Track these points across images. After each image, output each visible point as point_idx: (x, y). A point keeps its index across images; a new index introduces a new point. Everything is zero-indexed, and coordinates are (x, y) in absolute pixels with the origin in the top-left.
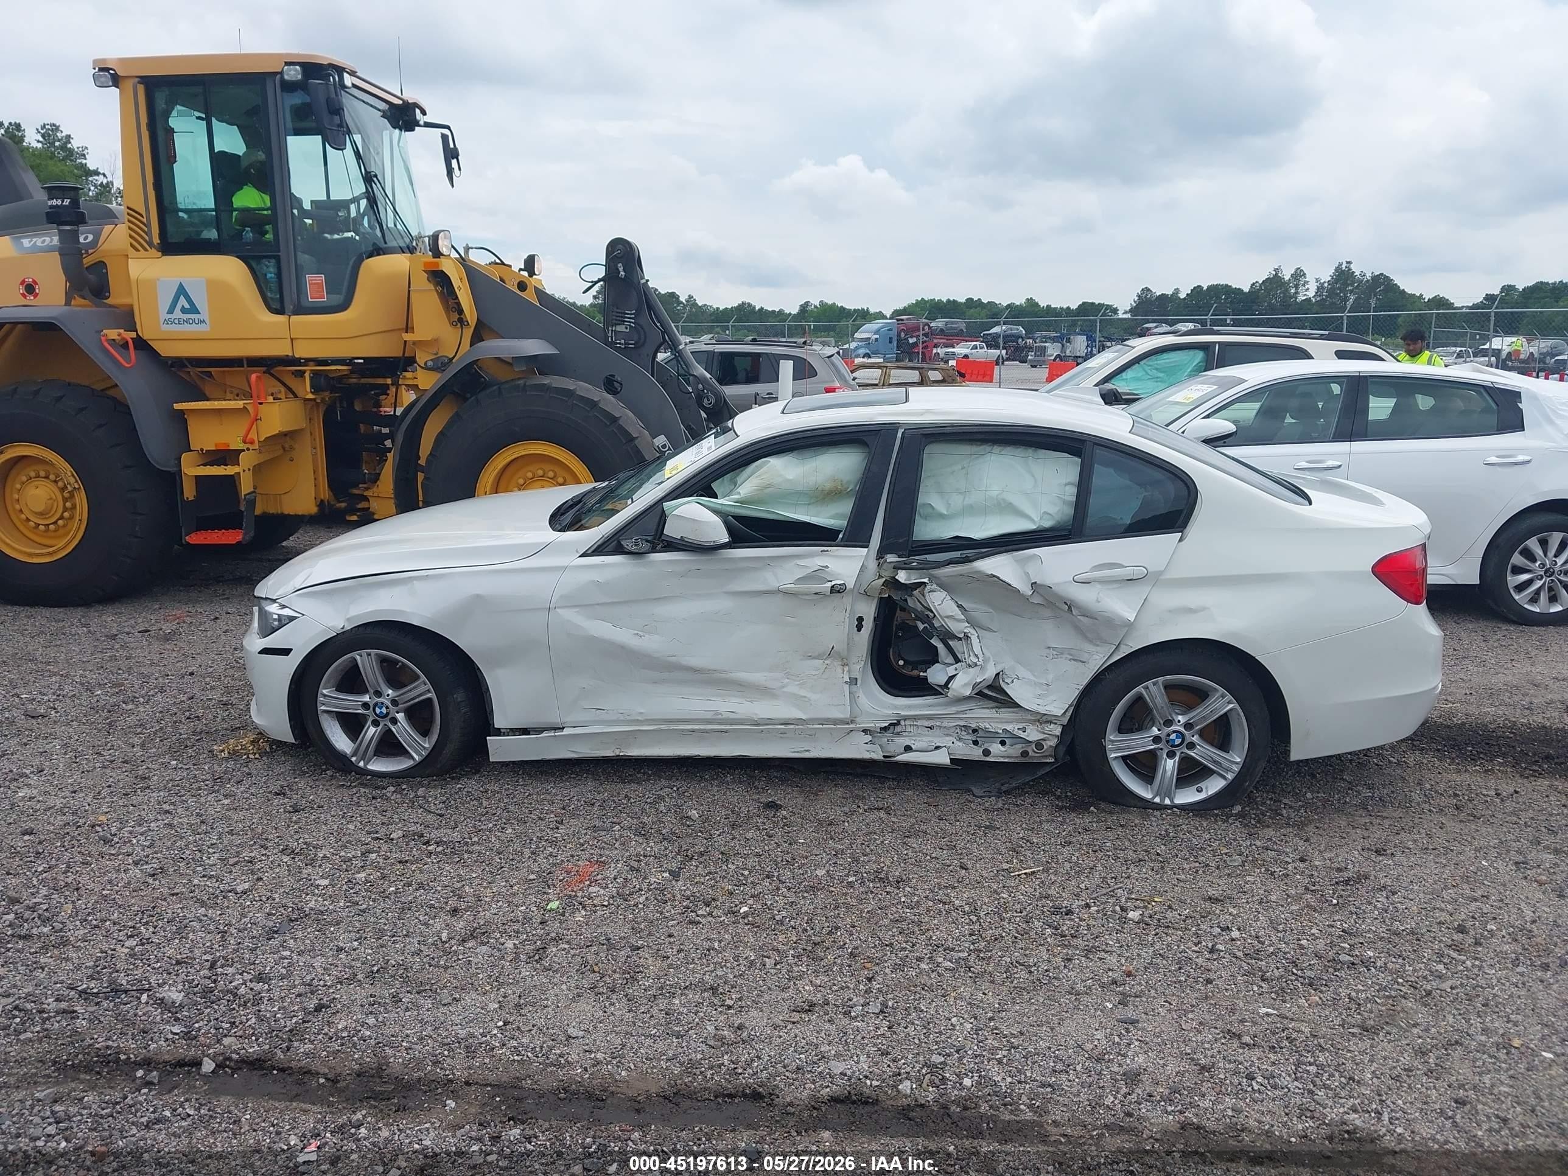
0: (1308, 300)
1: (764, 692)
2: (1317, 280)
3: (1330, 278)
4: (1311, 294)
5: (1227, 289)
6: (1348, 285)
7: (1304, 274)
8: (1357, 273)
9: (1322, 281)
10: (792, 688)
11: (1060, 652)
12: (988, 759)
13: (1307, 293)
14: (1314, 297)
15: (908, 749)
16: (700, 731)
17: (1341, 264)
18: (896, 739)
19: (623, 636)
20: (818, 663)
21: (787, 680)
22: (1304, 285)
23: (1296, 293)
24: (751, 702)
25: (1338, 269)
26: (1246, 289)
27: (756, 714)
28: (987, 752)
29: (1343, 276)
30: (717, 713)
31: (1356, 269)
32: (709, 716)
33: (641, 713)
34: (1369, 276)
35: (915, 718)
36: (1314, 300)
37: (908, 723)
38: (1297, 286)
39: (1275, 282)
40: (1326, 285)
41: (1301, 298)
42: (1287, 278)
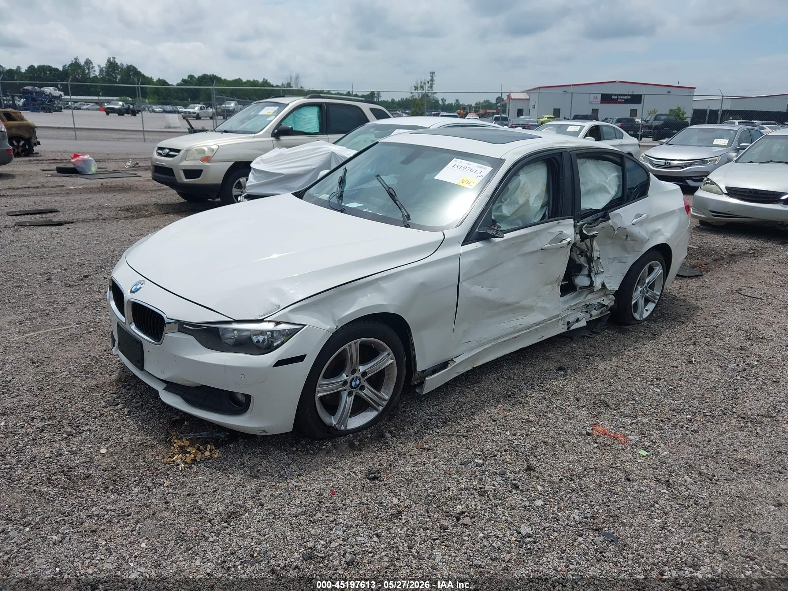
0: (96, 77)
1: (530, 309)
2: (99, 66)
3: (105, 66)
4: (97, 73)
5: (49, 68)
6: (116, 70)
7: (91, 62)
8: (119, 64)
9: (102, 67)
10: (540, 304)
11: (614, 260)
12: (591, 319)
13: (95, 73)
14: (99, 75)
16: (508, 340)
17: (110, 58)
19: (485, 292)
20: (550, 286)
21: (538, 300)
22: (92, 68)
23: (89, 72)
24: (527, 316)
25: (109, 61)
26: (61, 69)
27: (529, 323)
28: (591, 315)
29: (112, 66)
30: (515, 327)
31: (119, 61)
32: (512, 330)
33: (485, 338)
34: (125, 65)
36: (99, 77)
38: (89, 69)
39: (75, 65)
40: (104, 69)
41: (92, 75)
42: (82, 63)
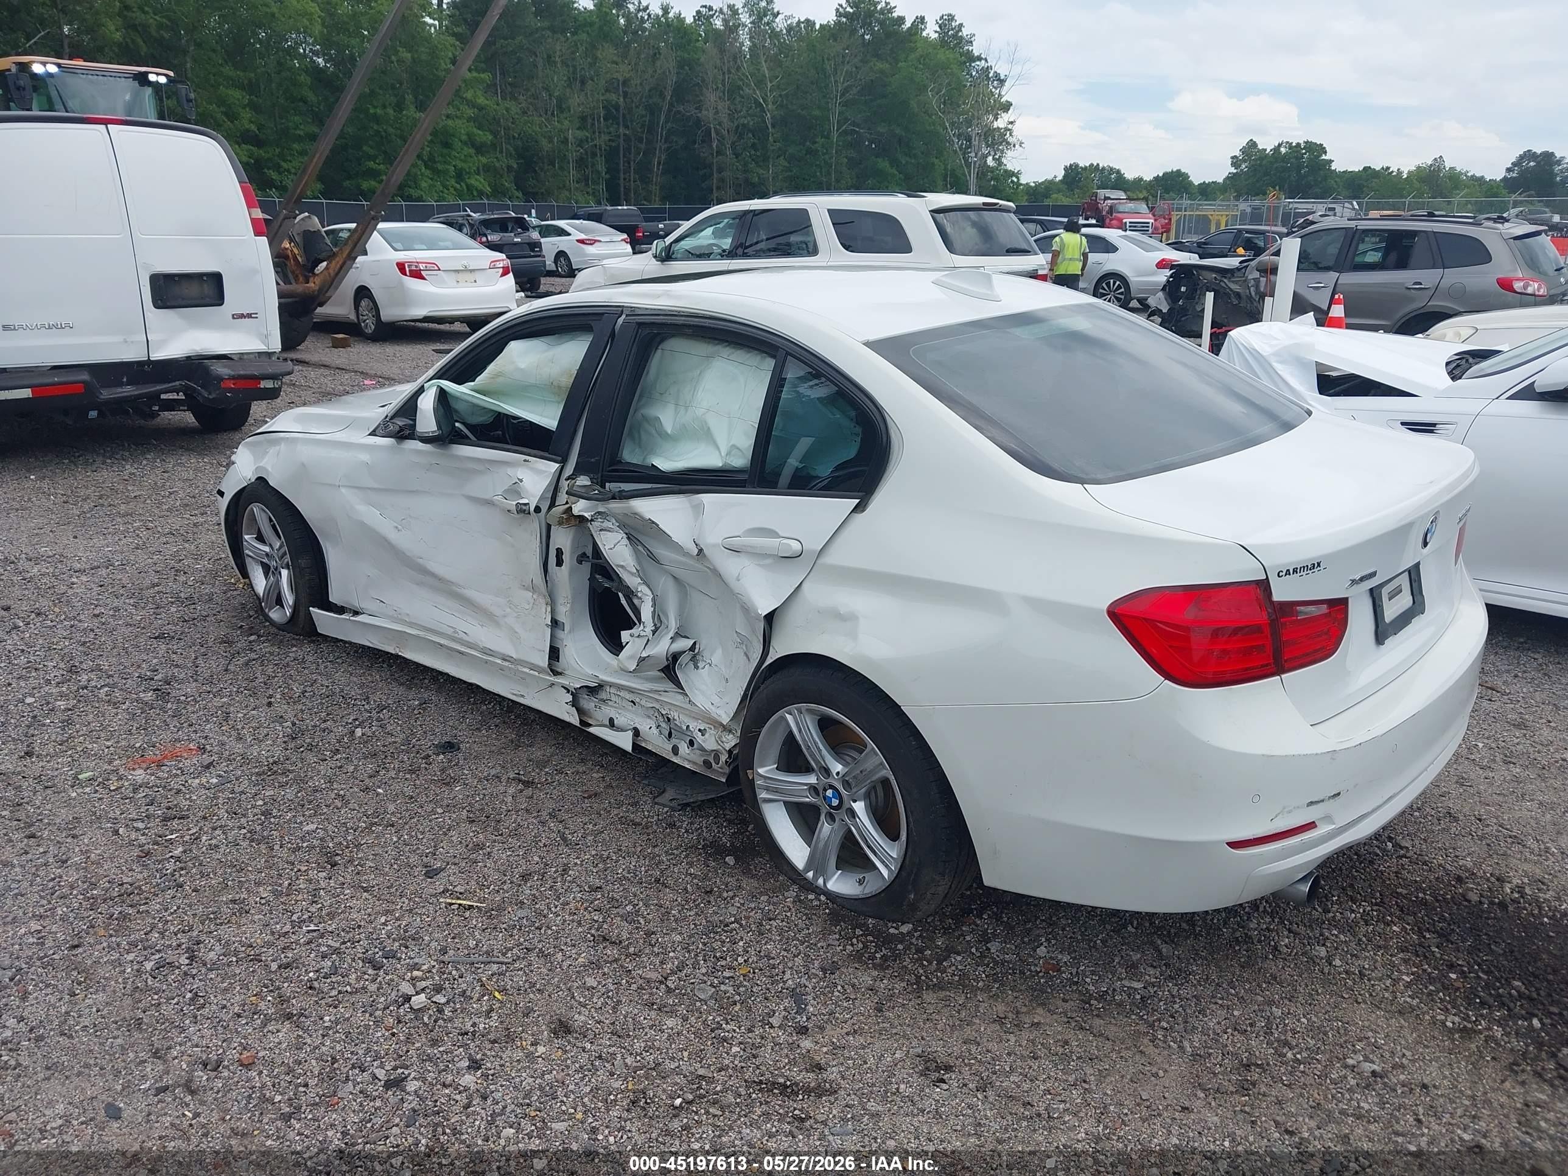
1: (487, 616)
10: (511, 620)
12: (675, 760)
15: (612, 724)
16: (448, 648)
18: (603, 707)
19: (385, 526)
21: (507, 610)
24: (482, 626)
27: (481, 641)
28: (675, 750)
30: (455, 631)
35: (620, 687)
37: (613, 690)
